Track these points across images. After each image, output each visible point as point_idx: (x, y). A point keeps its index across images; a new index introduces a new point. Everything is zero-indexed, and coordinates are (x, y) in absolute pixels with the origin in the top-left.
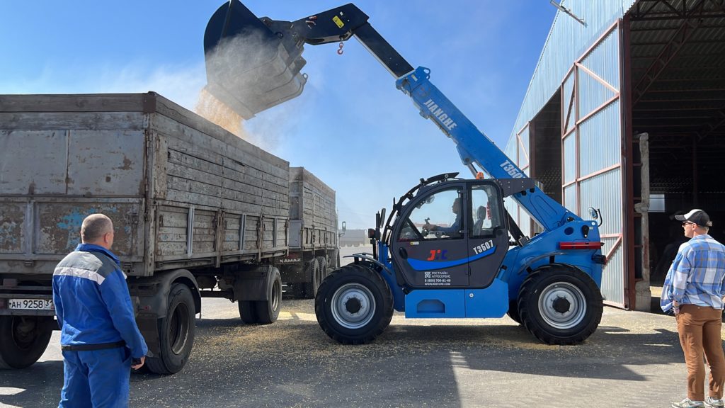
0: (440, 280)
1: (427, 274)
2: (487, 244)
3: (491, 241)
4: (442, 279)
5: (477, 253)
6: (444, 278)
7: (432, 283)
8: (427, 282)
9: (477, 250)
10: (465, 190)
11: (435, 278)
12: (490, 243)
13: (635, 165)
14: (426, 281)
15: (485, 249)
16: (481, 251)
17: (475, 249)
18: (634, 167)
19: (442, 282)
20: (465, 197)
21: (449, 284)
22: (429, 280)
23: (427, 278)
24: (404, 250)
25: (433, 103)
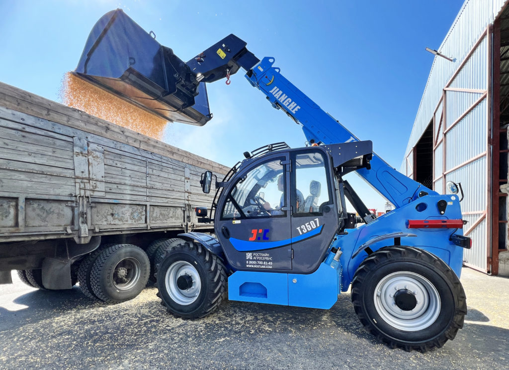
0: (261, 263)
1: (249, 256)
2: (312, 222)
3: (317, 219)
4: (263, 261)
5: (301, 234)
6: (266, 261)
7: (254, 265)
8: (248, 264)
9: (302, 230)
10: (288, 161)
11: (257, 260)
12: (315, 222)
13: (501, 151)
14: (247, 262)
15: (310, 229)
16: (305, 231)
17: (298, 228)
18: (500, 153)
19: (263, 265)
20: (288, 169)
21: (271, 267)
22: (251, 262)
23: (249, 260)
24: (227, 230)
25: (278, 89)
